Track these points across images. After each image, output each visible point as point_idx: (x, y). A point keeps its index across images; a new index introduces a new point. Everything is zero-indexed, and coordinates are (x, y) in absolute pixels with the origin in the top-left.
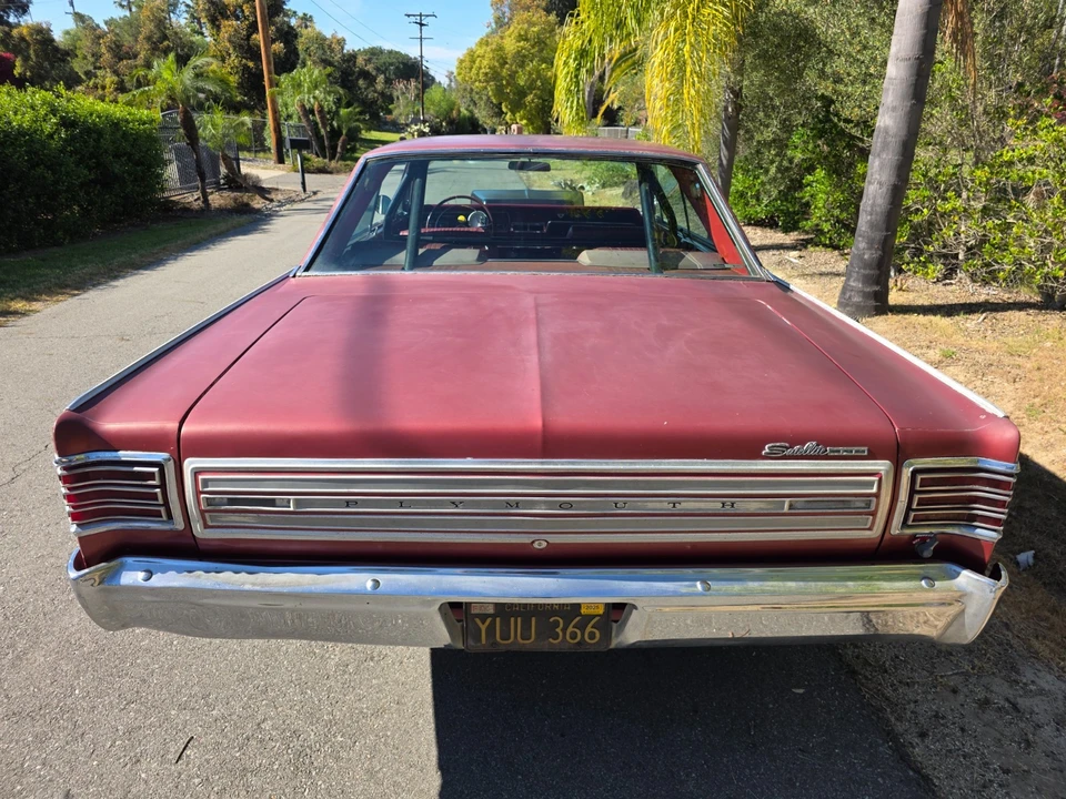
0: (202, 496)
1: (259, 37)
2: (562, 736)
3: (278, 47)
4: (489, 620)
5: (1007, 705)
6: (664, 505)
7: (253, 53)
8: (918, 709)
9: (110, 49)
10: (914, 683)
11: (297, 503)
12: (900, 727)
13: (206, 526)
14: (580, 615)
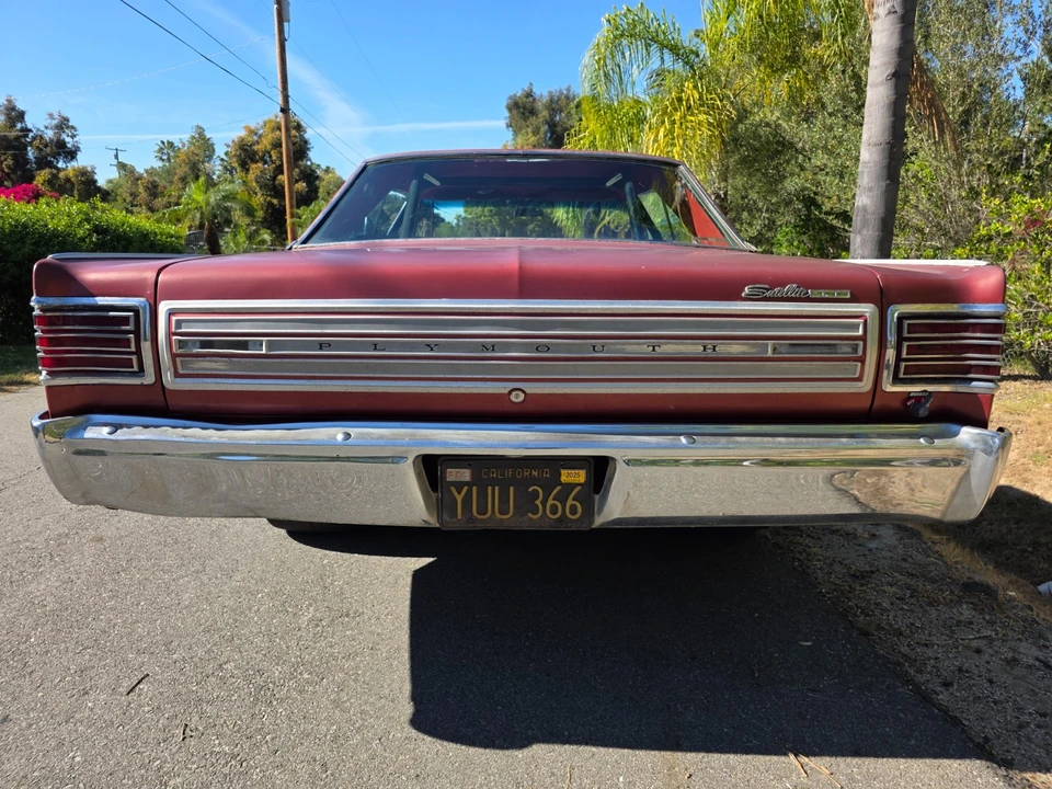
0: (174, 338)
1: (284, 178)
2: (548, 675)
3: (301, 186)
4: (466, 488)
5: (1037, 663)
6: (643, 348)
7: (277, 191)
8: (939, 665)
9: (146, 189)
10: (933, 645)
11: (270, 345)
12: (921, 678)
13: (177, 375)
14: (560, 484)
